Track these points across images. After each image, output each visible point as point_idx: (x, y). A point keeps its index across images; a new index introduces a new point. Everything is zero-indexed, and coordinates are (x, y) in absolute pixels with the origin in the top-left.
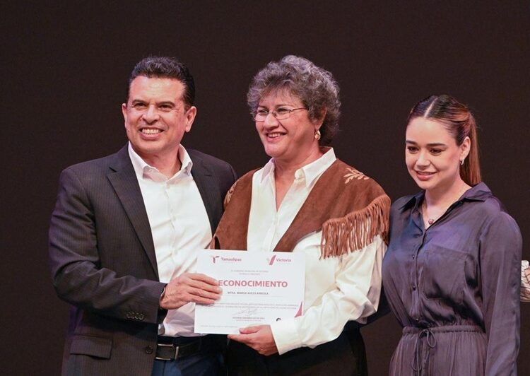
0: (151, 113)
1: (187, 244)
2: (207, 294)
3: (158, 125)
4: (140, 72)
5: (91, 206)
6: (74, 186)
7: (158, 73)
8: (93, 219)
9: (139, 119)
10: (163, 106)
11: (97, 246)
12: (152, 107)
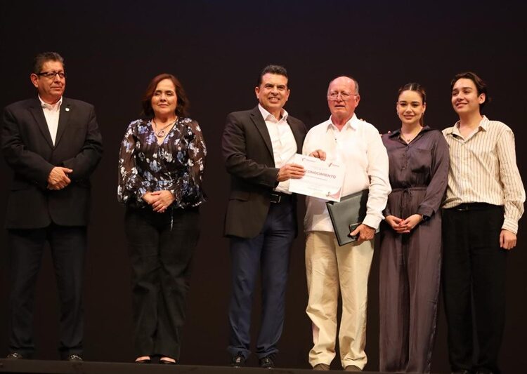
0: (275, 90)
1: (287, 151)
2: (299, 173)
3: (278, 96)
4: (267, 71)
5: (243, 129)
6: (236, 120)
7: (278, 72)
8: (244, 135)
9: (269, 94)
10: (280, 87)
11: (246, 149)
12: (275, 87)
